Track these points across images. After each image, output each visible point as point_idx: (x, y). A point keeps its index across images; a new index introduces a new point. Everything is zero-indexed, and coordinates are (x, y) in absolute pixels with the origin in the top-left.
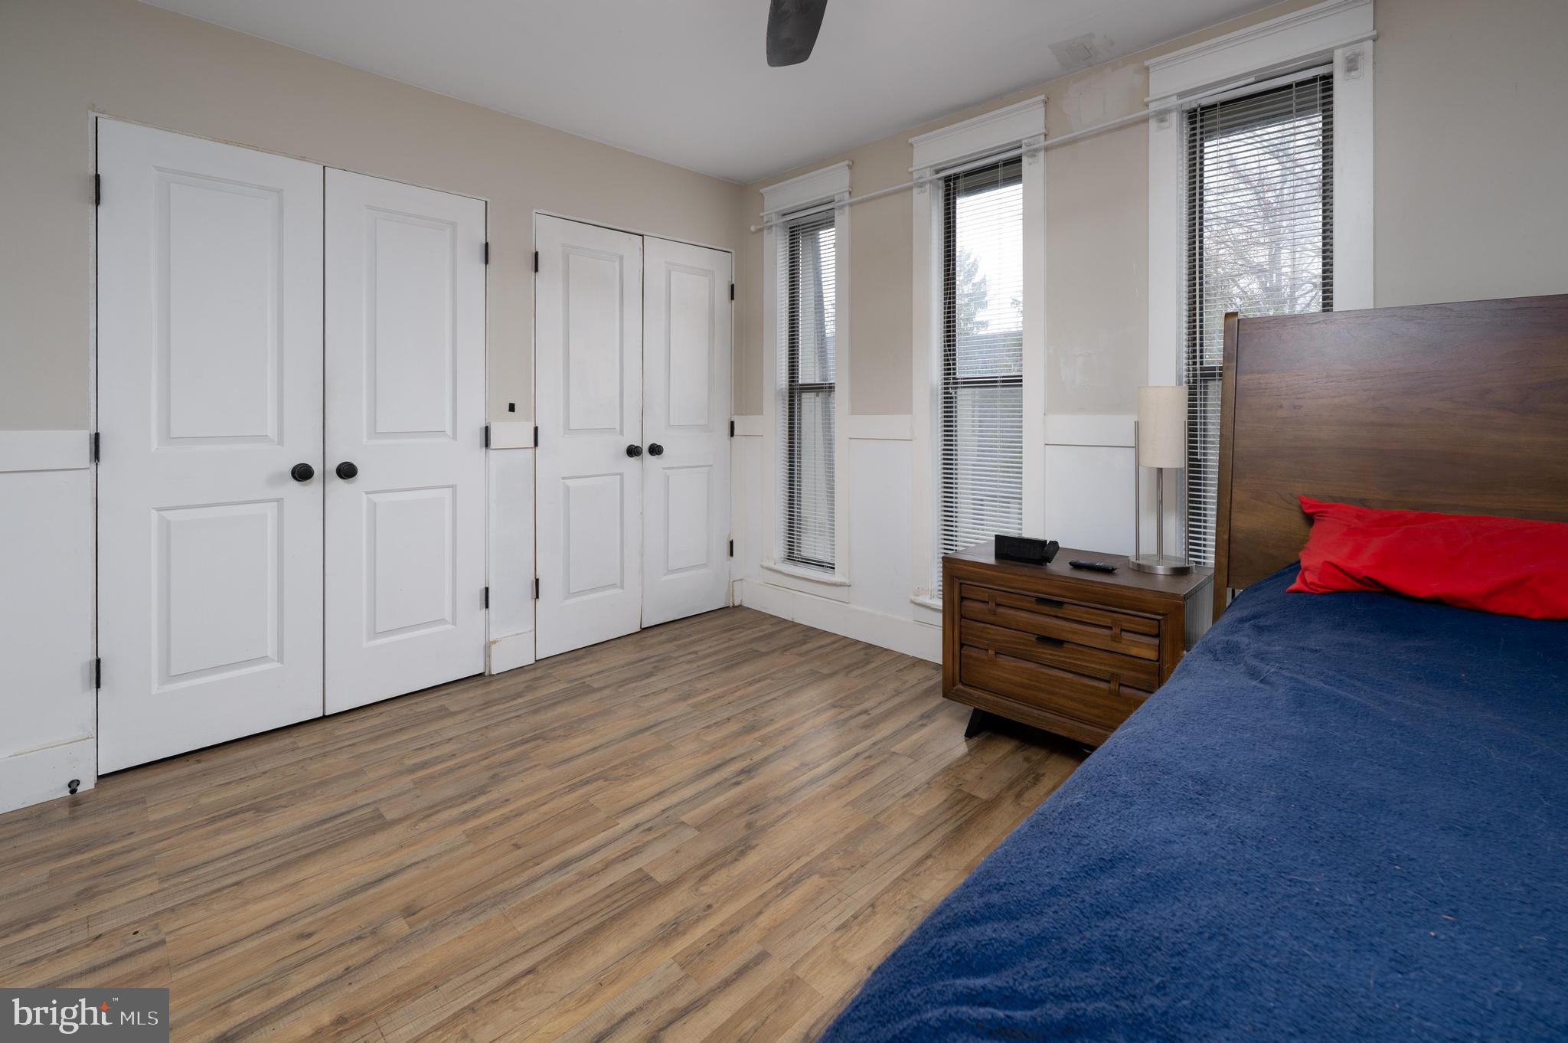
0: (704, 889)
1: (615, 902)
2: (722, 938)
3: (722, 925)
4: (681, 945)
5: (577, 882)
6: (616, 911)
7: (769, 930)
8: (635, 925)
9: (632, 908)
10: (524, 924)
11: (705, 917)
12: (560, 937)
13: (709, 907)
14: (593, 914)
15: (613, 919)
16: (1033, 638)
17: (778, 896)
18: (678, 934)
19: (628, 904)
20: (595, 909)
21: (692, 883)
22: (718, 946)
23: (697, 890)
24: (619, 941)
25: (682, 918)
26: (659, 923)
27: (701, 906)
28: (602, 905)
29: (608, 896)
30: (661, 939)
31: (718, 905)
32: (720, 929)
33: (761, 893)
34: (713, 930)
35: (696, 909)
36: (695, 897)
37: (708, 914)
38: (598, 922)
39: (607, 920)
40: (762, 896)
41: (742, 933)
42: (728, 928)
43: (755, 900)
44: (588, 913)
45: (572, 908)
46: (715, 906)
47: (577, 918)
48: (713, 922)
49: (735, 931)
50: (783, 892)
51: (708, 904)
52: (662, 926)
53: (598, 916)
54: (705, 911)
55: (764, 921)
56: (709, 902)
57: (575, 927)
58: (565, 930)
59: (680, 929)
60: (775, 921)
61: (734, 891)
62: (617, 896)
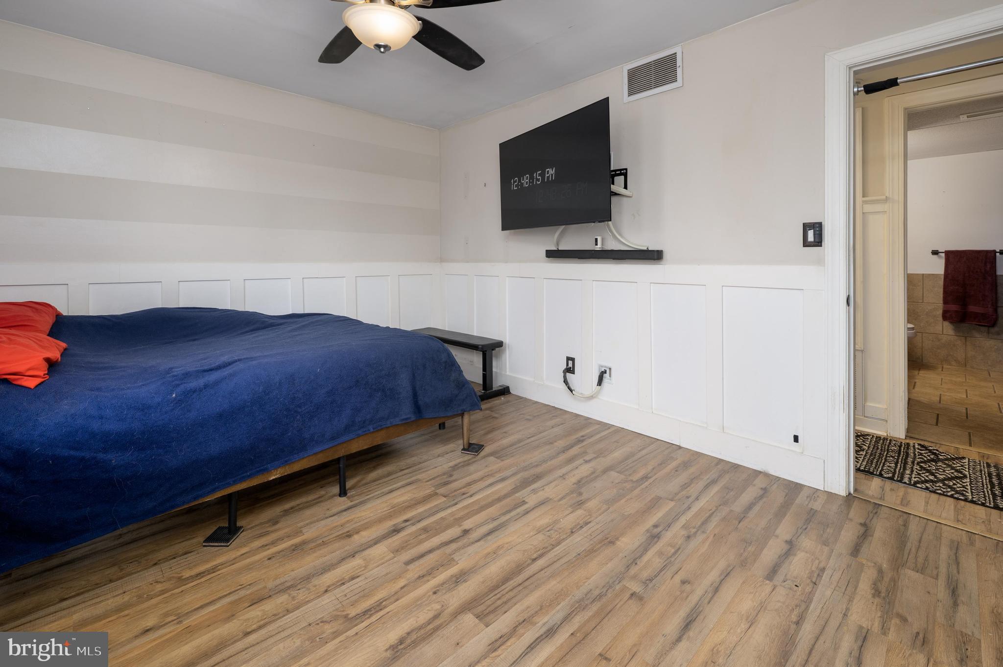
0: (437, 607)
1: (499, 599)
2: (430, 573)
3: (428, 581)
4: (454, 570)
5: (532, 616)
6: (496, 592)
7: (400, 577)
8: (483, 582)
9: (486, 594)
10: (554, 585)
12: (527, 576)
13: (435, 593)
14: (511, 590)
15: (496, 587)
17: (386, 600)
18: (456, 576)
19: (490, 597)
20: (511, 594)
21: (445, 612)
22: (432, 569)
23: (443, 606)
25: (453, 585)
26: (468, 582)
27: (440, 593)
28: (507, 596)
29: (505, 603)
30: (465, 574)
31: (429, 594)
32: (430, 578)
33: (398, 602)
34: (435, 577)
35: (444, 592)
36: (444, 601)
37: (436, 588)
38: (507, 585)
39: (501, 586)
40: (397, 600)
41: (416, 576)
42: (425, 579)
43: (403, 597)
44: (515, 591)
45: (526, 596)
46: (431, 593)
47: (520, 588)
48: (433, 582)
49: (421, 577)
50: (382, 602)
51: (436, 595)
52: (465, 581)
53: (508, 589)
54: (438, 590)
55: (402, 582)
56: (434, 596)
57: (520, 582)
59: (454, 579)
60: (394, 583)
61: (417, 604)
62: (499, 602)
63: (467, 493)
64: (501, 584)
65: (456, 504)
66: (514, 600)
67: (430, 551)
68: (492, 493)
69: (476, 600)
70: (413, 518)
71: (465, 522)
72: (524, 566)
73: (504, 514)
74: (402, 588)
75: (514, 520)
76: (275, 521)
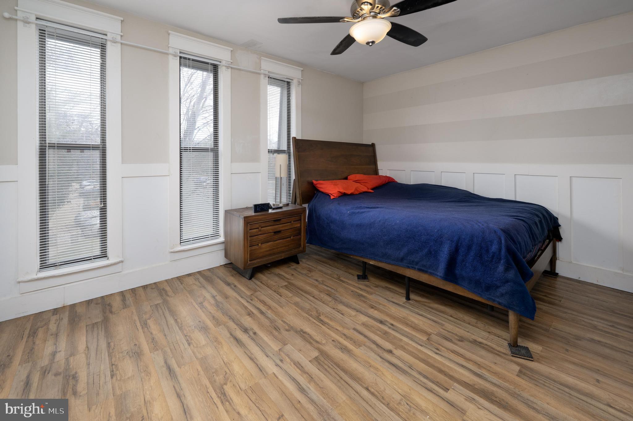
0: (324, 342)
1: (329, 367)
2: (349, 338)
4: (351, 347)
5: (315, 382)
6: (335, 366)
7: (344, 327)
8: (342, 360)
11: (337, 341)
12: (349, 383)
14: (336, 373)
15: (339, 366)
16: (273, 234)
17: (328, 325)
18: (346, 348)
19: (331, 363)
20: (333, 373)
21: (320, 345)
22: (351, 338)
23: (324, 344)
24: (350, 363)
25: (339, 347)
28: (331, 371)
29: (326, 370)
30: (349, 352)
32: (344, 338)
33: (328, 330)
34: (344, 340)
35: (334, 344)
36: (328, 344)
38: (341, 371)
41: (345, 333)
42: (343, 336)
43: (331, 330)
44: (336, 375)
46: (333, 339)
47: (338, 378)
48: (341, 339)
52: (342, 352)
55: (340, 329)
56: (330, 341)
57: (343, 378)
58: (346, 382)
59: (344, 347)
60: (340, 327)
61: (326, 335)
62: (326, 367)
63: (439, 351)
64: (341, 368)
65: (421, 346)
66: (328, 374)
67: (365, 336)
68: (448, 366)
69: (328, 357)
70: (397, 327)
71: (400, 350)
72: (360, 382)
73: (420, 373)
74: (336, 329)
75: (414, 379)
76: (377, 286)
